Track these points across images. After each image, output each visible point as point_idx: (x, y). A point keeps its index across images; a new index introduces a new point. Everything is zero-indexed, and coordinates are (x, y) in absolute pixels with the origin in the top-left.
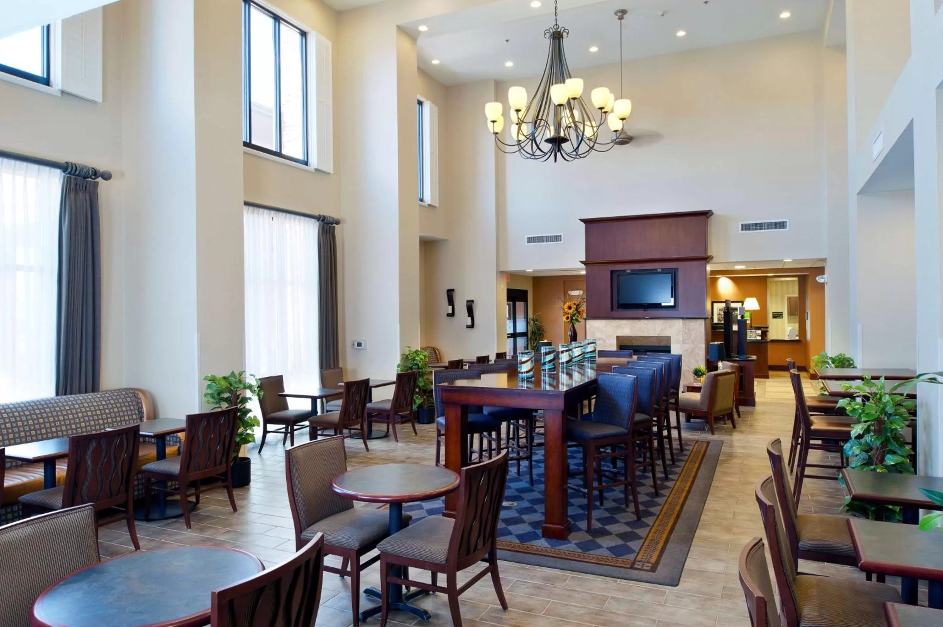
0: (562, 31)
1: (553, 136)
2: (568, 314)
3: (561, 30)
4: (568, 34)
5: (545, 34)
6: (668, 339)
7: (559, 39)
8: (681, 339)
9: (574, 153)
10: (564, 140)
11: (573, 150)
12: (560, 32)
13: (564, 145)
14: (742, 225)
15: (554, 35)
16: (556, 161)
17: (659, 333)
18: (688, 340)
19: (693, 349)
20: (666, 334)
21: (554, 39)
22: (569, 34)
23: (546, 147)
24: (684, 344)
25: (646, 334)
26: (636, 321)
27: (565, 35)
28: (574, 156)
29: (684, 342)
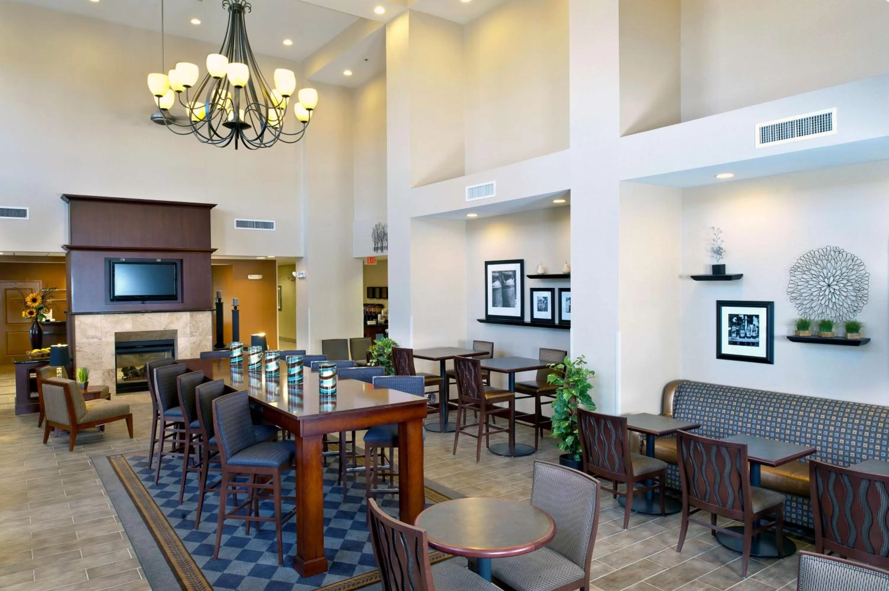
0: (243, 5)
1: (232, 120)
2: (33, 308)
3: (242, 3)
4: (250, 8)
5: (224, 5)
6: (175, 332)
7: (240, 12)
8: (188, 332)
9: (258, 141)
10: (245, 126)
11: (256, 137)
12: (241, 5)
13: (245, 132)
14: (237, 221)
15: (234, 7)
16: (236, 148)
17: (164, 327)
18: (196, 332)
19: (200, 341)
20: (173, 327)
21: (234, 12)
22: (252, 9)
23: (225, 132)
24: (191, 336)
25: (150, 329)
26: (139, 315)
27: (247, 9)
28: (257, 145)
29: (192, 335)
